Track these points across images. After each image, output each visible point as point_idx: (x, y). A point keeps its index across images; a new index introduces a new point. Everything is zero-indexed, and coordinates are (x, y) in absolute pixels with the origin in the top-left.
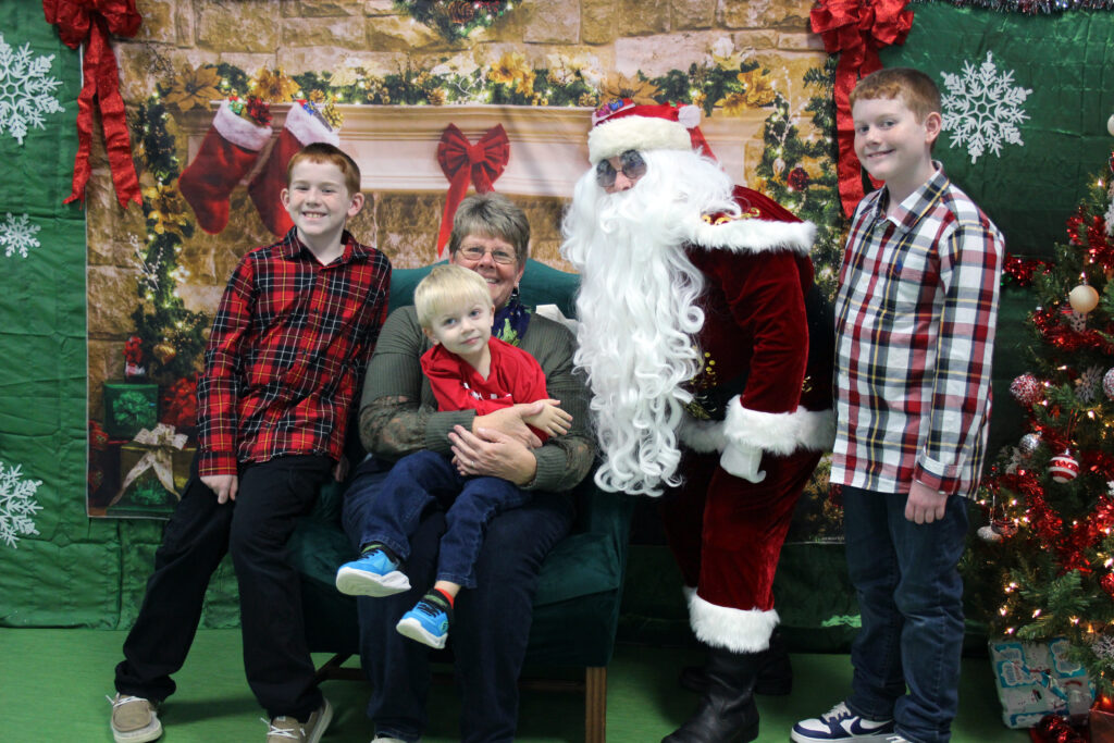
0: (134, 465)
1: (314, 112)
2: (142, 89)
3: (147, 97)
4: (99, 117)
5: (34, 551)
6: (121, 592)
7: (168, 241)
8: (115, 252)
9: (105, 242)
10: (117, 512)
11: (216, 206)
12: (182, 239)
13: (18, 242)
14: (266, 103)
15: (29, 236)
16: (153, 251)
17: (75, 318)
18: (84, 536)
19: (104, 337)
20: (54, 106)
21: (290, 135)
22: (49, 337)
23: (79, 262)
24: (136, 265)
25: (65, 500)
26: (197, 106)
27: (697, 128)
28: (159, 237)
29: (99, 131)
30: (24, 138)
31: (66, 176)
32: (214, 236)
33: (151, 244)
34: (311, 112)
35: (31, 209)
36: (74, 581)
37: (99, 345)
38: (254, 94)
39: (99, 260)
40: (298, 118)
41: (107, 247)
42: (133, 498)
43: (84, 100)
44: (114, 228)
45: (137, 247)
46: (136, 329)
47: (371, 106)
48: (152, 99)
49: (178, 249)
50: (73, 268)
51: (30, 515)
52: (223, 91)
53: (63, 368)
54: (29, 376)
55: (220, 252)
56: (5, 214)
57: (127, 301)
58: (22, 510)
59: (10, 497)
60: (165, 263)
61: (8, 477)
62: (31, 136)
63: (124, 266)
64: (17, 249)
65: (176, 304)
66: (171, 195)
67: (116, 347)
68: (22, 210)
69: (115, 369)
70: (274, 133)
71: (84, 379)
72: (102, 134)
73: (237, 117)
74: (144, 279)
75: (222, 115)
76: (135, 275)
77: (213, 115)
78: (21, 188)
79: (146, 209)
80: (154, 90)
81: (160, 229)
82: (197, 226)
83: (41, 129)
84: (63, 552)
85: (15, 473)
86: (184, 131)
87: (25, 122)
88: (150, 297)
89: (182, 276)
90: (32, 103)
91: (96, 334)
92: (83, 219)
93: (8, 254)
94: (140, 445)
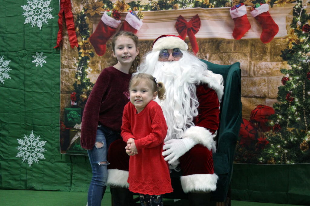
0: (74, 136)
1: (134, 14)
2: (78, 9)
3: (80, 12)
4: (65, 20)
5: (44, 165)
6: (72, 179)
7: (85, 59)
8: (68, 63)
9: (66, 61)
10: (69, 153)
11: (102, 47)
12: (90, 58)
13: (40, 62)
14: (119, 12)
15: (43, 59)
16: (80, 63)
17: (57, 86)
18: (60, 160)
19: (65, 92)
20: (51, 17)
21: (127, 23)
22: (49, 93)
23: (59, 68)
24: (75, 68)
25: (54, 148)
26: (96, 14)
27: (268, 12)
28: (83, 58)
29: (65, 24)
30: (42, 27)
31: (55, 39)
32: (101, 56)
33: (80, 60)
34: (133, 14)
35: (43, 50)
36: (57, 175)
37: (63, 95)
38: (115, 9)
39: (64, 66)
40: (129, 17)
41: (66, 62)
42: (74, 148)
43: (60, 14)
44: (68, 55)
45: (76, 61)
46: (74, 89)
47: (153, 11)
48: (82, 12)
49: (88, 62)
50: (57, 70)
51: (42, 153)
52: (105, 8)
53: (54, 103)
54: (43, 106)
55: (103, 62)
56: (36, 52)
57: (72, 80)
58: (40, 151)
59: (36, 146)
60: (84, 67)
61: (36, 140)
62: (44, 27)
63: (71, 68)
64: (39, 64)
65: (87, 80)
66: (87, 43)
67: (68, 96)
68: (40, 51)
69: (68, 103)
70: (121, 22)
71: (59, 107)
72: (66, 25)
73: (109, 17)
74: (78, 72)
75: (104, 16)
76: (75, 71)
77: (102, 16)
78: (41, 44)
79: (79, 49)
80: (82, 9)
81: (83, 55)
82: (95, 53)
83: (47, 24)
84: (53, 165)
85: (38, 139)
86: (92, 22)
87: (42, 22)
88: (79, 78)
89: (89, 71)
90: (44, 16)
91: (63, 92)
92: (60, 53)
93: (37, 66)
94: (75, 129)
